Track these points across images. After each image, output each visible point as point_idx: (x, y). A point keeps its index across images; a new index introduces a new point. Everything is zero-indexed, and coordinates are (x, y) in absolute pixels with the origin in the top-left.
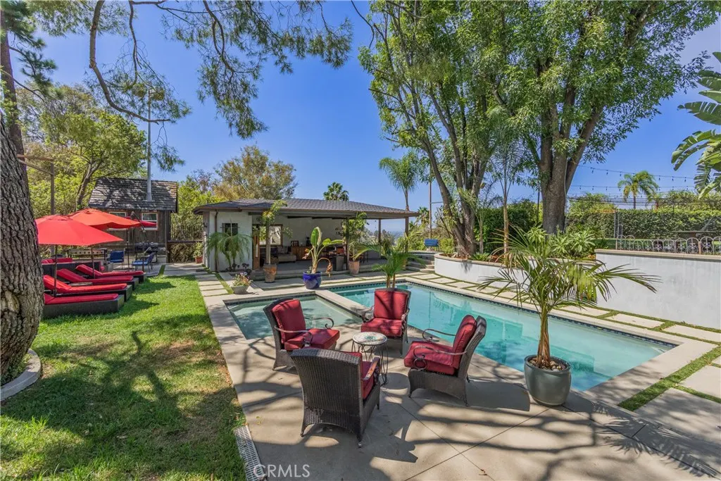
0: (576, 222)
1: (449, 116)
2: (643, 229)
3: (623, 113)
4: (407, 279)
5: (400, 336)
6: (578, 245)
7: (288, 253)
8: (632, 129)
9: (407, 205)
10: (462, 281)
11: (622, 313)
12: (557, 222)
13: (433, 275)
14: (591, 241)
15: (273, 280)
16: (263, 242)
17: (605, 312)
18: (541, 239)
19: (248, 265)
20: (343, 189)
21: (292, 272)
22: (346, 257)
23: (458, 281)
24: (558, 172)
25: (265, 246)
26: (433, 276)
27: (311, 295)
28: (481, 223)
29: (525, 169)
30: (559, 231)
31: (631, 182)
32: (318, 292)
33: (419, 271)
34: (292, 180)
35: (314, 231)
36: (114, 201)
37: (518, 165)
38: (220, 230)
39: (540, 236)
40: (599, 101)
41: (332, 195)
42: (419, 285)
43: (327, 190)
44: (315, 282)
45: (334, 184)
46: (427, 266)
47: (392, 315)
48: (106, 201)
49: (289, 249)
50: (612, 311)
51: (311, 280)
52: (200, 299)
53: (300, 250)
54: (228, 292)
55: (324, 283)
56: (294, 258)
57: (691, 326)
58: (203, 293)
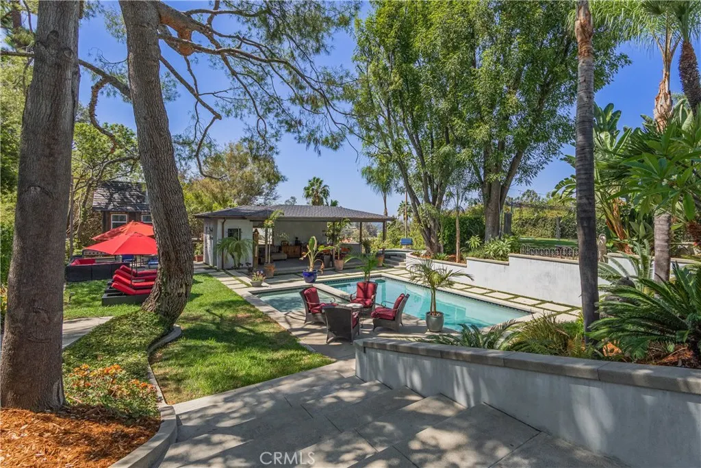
4: (383, 274)
5: (371, 306)
7: (279, 252)
9: (386, 208)
11: (522, 296)
12: (493, 231)
15: (273, 276)
16: (261, 242)
17: (512, 296)
18: (477, 245)
19: (250, 264)
20: (324, 184)
21: (286, 269)
22: (332, 256)
24: (494, 193)
25: (264, 245)
26: (404, 271)
28: (442, 229)
30: (492, 239)
32: (314, 285)
33: (393, 267)
35: (311, 240)
36: (115, 203)
38: (226, 236)
41: (313, 189)
42: (392, 279)
43: (307, 185)
44: (312, 277)
45: (314, 179)
46: (400, 263)
47: (366, 297)
48: (108, 204)
49: (280, 248)
50: (516, 295)
51: (309, 276)
52: (231, 290)
53: (291, 250)
54: (248, 286)
55: (319, 278)
56: (285, 256)
57: (554, 303)
58: (228, 286)
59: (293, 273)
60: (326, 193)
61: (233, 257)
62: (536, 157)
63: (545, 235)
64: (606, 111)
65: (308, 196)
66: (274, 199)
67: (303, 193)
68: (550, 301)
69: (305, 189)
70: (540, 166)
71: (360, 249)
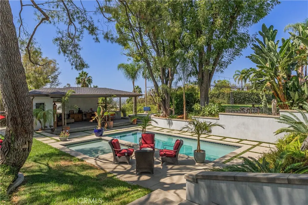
0: (215, 96)
1: (157, 45)
2: (242, 100)
3: (230, 53)
4: (139, 129)
6: (213, 111)
7: (69, 118)
8: (233, 60)
10: (165, 129)
11: (228, 138)
12: (205, 100)
13: (151, 126)
14: (218, 109)
16: (60, 111)
17: (222, 138)
18: (199, 108)
19: (52, 126)
20: (88, 76)
23: (163, 129)
24: (206, 78)
27: (99, 139)
28: (173, 100)
29: (192, 76)
30: (206, 105)
31: (240, 74)
32: (103, 138)
34: (57, 70)
35: (98, 108)
37: (189, 74)
38: (34, 108)
39: (199, 107)
40: (220, 49)
41: (82, 79)
44: (101, 133)
49: (69, 115)
50: (225, 137)
51: (98, 132)
52: (47, 145)
53: (76, 116)
54: (58, 141)
55: (105, 133)
56: (73, 120)
57: (248, 140)
58: (43, 142)
59: (81, 131)
60: (90, 81)
61: (40, 122)
62: (227, 57)
63: (223, 102)
64: (270, 29)
65: (79, 83)
66: (57, 85)
67: (75, 81)
68: (245, 139)
69: (77, 78)
70: (229, 62)
71: (120, 114)
